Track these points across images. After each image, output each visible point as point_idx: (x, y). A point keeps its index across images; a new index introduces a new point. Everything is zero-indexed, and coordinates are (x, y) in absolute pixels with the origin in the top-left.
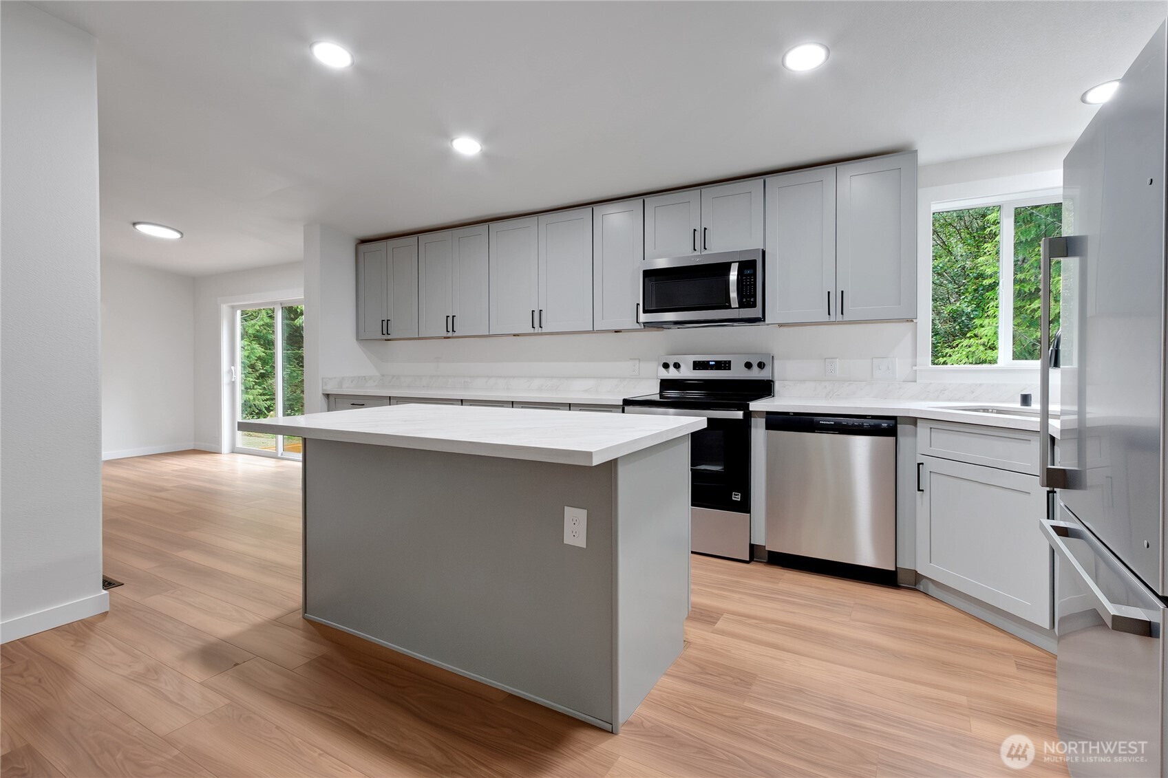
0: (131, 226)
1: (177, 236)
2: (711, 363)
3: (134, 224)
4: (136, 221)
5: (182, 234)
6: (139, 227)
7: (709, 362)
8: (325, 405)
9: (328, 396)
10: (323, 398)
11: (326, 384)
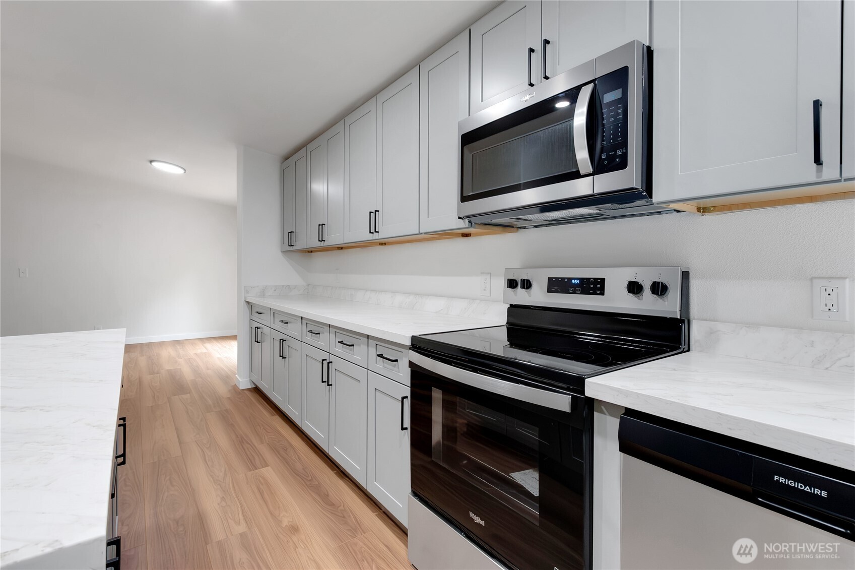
0: (149, 163)
1: (181, 171)
2: (574, 282)
3: (151, 162)
4: (152, 159)
5: (185, 170)
6: (154, 164)
7: (570, 279)
8: (247, 311)
9: (248, 303)
10: (245, 305)
11: (247, 292)
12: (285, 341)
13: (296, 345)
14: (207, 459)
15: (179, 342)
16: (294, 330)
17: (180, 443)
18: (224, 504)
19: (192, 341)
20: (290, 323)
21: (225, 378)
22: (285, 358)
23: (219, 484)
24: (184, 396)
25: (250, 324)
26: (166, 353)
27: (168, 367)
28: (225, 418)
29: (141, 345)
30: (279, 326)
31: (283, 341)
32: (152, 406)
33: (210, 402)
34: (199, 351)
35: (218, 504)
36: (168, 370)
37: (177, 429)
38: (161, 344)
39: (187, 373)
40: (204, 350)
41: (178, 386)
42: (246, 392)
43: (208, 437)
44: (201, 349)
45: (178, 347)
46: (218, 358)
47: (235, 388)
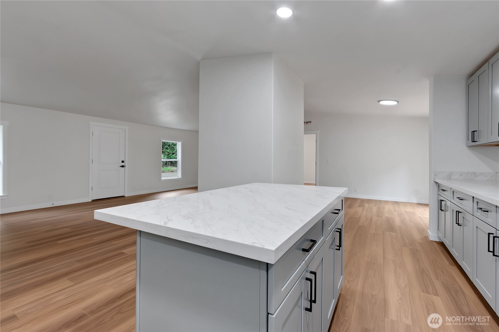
3: (379, 101)
4: (380, 99)
5: (398, 102)
6: (381, 102)
8: (436, 188)
9: (437, 183)
10: (434, 184)
11: (436, 175)
12: (461, 213)
13: (469, 217)
14: (397, 272)
15: (397, 203)
16: (467, 206)
17: (384, 257)
18: (400, 302)
19: (405, 204)
20: (464, 200)
21: (421, 230)
22: (461, 226)
23: (401, 290)
24: (392, 233)
25: (438, 197)
26: (388, 208)
27: (387, 215)
28: (414, 253)
29: (376, 201)
30: (456, 201)
31: (458, 213)
32: (374, 233)
33: (407, 241)
34: (408, 210)
35: (397, 300)
36: (386, 217)
37: (384, 250)
38: (386, 202)
39: (397, 221)
40: (411, 210)
41: (390, 227)
42: (434, 243)
43: (401, 261)
44: (410, 209)
45: (396, 205)
46: (420, 217)
47: (426, 238)
